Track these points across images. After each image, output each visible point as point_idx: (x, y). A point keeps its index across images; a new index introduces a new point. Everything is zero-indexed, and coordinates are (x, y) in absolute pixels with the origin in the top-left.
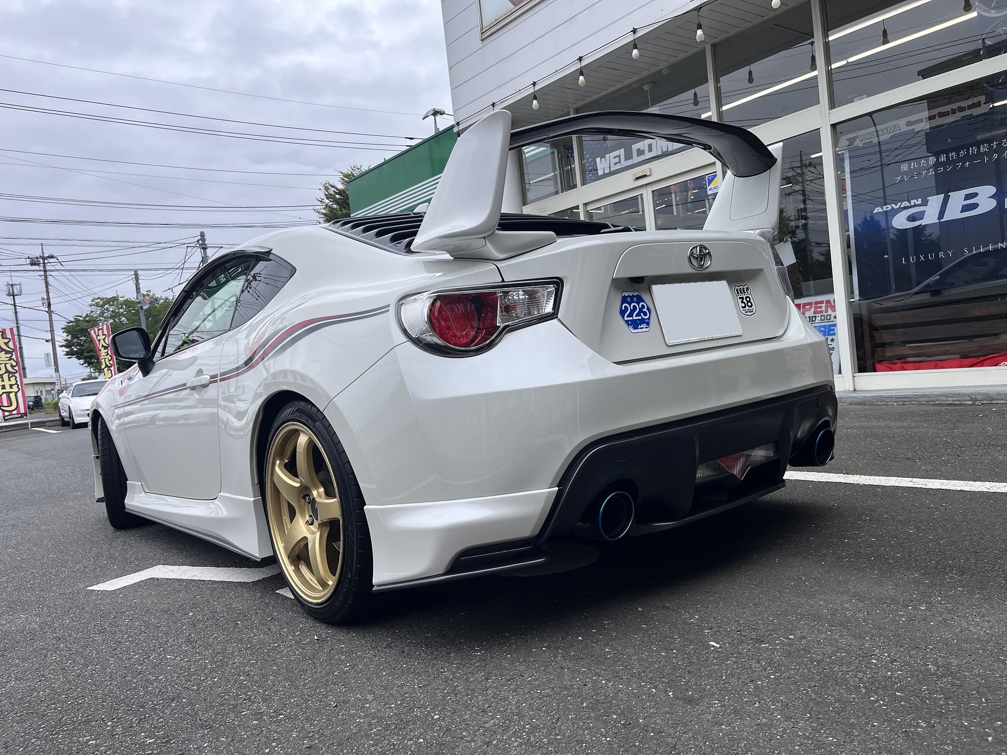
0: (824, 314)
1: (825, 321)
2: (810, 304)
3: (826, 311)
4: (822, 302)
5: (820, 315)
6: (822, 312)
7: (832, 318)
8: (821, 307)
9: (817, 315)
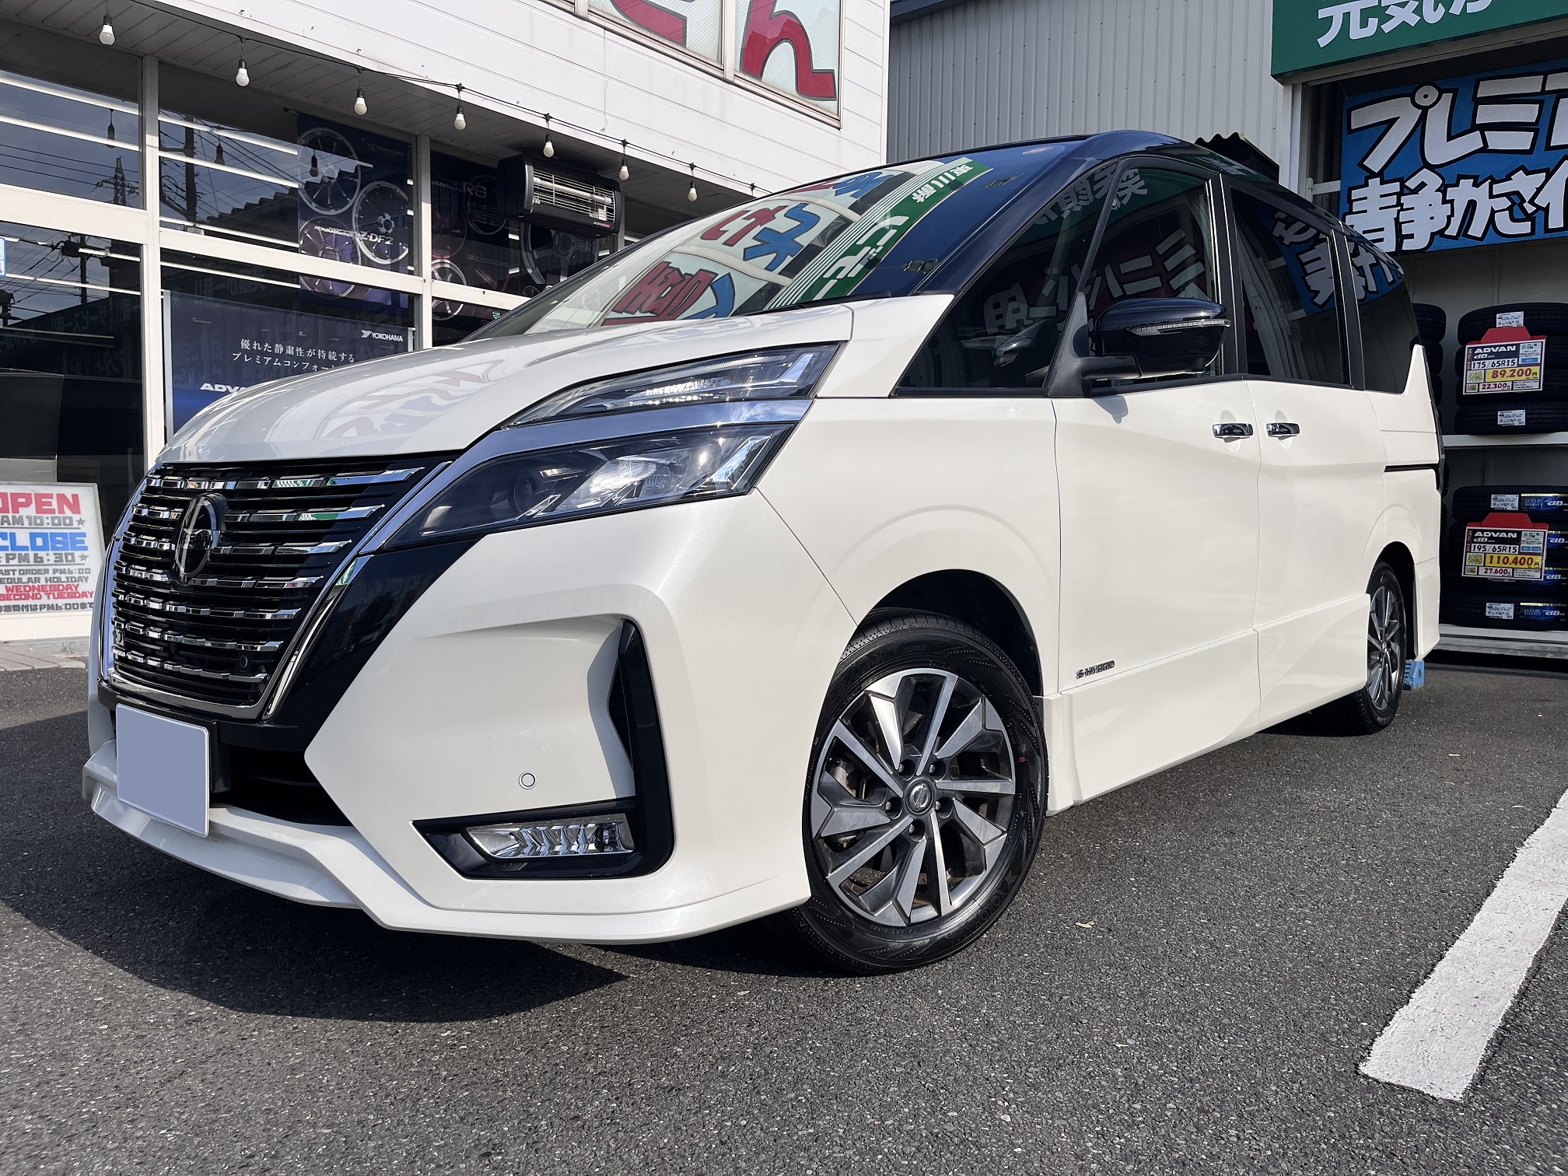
0: (57, 515)
1: (62, 526)
2: (27, 496)
3: (61, 511)
4: (50, 496)
5: (49, 516)
6: (52, 511)
7: (75, 524)
8: (50, 504)
9: (45, 516)
